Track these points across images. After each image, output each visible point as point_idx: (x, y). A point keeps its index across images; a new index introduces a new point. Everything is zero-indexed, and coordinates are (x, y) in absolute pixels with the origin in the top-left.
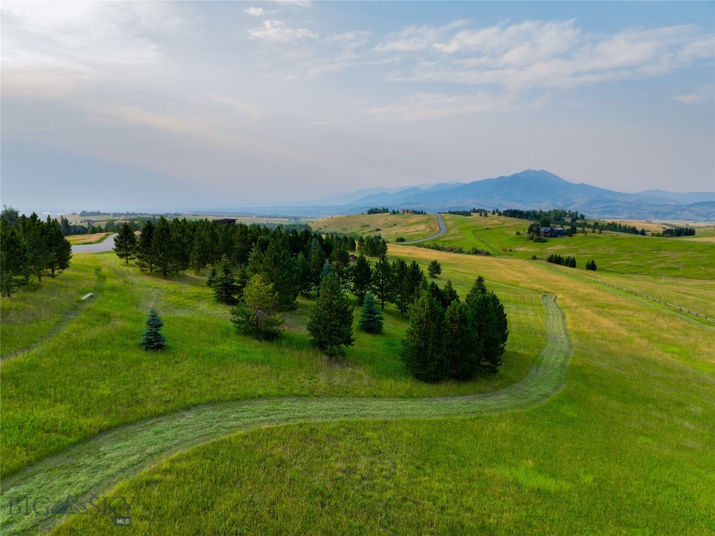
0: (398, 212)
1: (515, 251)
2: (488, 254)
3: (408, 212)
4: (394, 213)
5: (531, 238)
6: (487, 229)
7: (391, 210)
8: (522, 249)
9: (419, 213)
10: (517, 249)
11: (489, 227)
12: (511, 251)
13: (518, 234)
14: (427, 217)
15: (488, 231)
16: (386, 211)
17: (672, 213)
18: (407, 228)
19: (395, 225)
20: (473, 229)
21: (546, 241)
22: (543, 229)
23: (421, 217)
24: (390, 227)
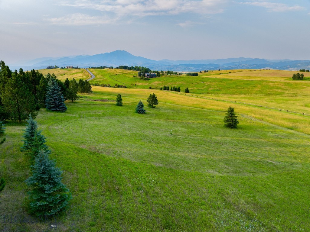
0: (64, 68)
1: (138, 85)
2: (125, 87)
3: (70, 68)
4: (62, 68)
5: (142, 79)
6: (116, 75)
7: (60, 67)
8: (140, 84)
9: (76, 68)
10: (138, 84)
11: (117, 74)
12: (135, 85)
13: (134, 76)
14: (81, 70)
15: (117, 76)
16: (57, 67)
17: (173, 68)
18: (72, 75)
19: (64, 74)
20: (109, 75)
21: (149, 80)
22: (146, 74)
23: (77, 70)
24: (62, 75)
